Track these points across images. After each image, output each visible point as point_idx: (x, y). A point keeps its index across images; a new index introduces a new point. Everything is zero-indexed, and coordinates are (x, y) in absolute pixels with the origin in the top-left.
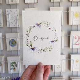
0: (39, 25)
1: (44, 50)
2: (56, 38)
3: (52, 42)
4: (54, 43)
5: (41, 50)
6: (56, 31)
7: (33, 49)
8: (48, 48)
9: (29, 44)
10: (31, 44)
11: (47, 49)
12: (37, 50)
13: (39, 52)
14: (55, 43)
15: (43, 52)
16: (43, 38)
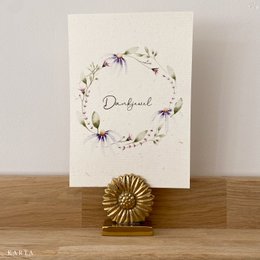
0: (119, 60)
1: (136, 141)
3: (164, 113)
4: (169, 116)
5: (128, 140)
6: (174, 78)
7: (101, 136)
8: (149, 132)
9: (90, 120)
10: (96, 120)
11: (146, 137)
12: (113, 139)
13: (122, 145)
14: (172, 118)
15: (133, 148)
16: (134, 101)
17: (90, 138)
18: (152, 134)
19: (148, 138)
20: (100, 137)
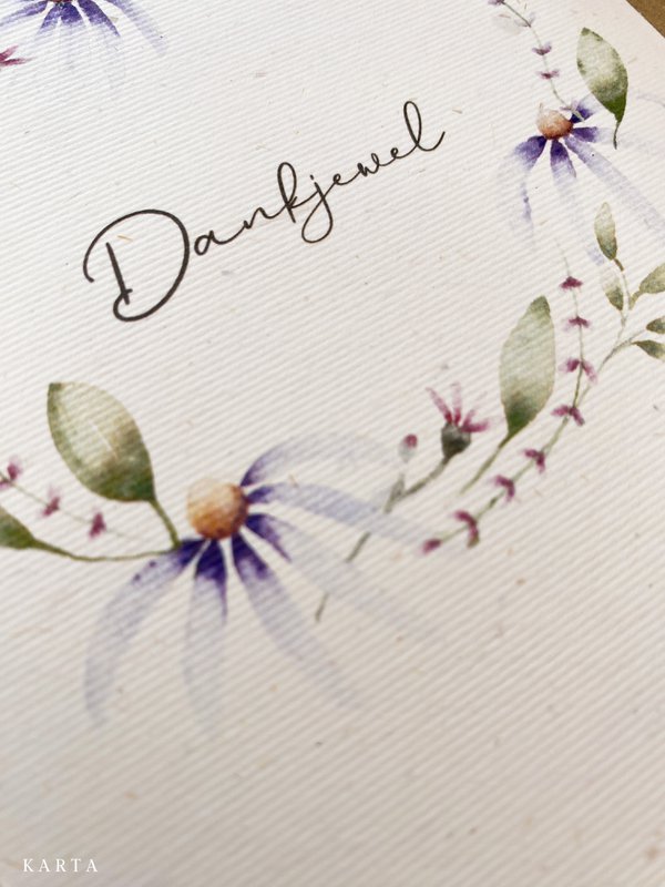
1: (518, 416)
2: (563, 59)
4: (600, 147)
5: (454, 445)
8: (563, 305)
10: (97, 447)
11: (568, 344)
12: (336, 508)
13: (431, 511)
15: (529, 480)
16: (314, 169)
17: (122, 622)
18: (592, 301)
19: (593, 347)
20: (212, 566)
